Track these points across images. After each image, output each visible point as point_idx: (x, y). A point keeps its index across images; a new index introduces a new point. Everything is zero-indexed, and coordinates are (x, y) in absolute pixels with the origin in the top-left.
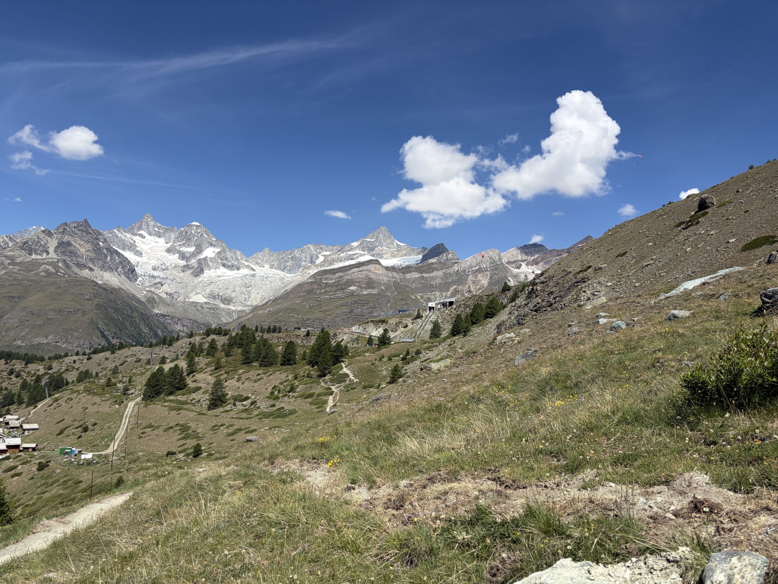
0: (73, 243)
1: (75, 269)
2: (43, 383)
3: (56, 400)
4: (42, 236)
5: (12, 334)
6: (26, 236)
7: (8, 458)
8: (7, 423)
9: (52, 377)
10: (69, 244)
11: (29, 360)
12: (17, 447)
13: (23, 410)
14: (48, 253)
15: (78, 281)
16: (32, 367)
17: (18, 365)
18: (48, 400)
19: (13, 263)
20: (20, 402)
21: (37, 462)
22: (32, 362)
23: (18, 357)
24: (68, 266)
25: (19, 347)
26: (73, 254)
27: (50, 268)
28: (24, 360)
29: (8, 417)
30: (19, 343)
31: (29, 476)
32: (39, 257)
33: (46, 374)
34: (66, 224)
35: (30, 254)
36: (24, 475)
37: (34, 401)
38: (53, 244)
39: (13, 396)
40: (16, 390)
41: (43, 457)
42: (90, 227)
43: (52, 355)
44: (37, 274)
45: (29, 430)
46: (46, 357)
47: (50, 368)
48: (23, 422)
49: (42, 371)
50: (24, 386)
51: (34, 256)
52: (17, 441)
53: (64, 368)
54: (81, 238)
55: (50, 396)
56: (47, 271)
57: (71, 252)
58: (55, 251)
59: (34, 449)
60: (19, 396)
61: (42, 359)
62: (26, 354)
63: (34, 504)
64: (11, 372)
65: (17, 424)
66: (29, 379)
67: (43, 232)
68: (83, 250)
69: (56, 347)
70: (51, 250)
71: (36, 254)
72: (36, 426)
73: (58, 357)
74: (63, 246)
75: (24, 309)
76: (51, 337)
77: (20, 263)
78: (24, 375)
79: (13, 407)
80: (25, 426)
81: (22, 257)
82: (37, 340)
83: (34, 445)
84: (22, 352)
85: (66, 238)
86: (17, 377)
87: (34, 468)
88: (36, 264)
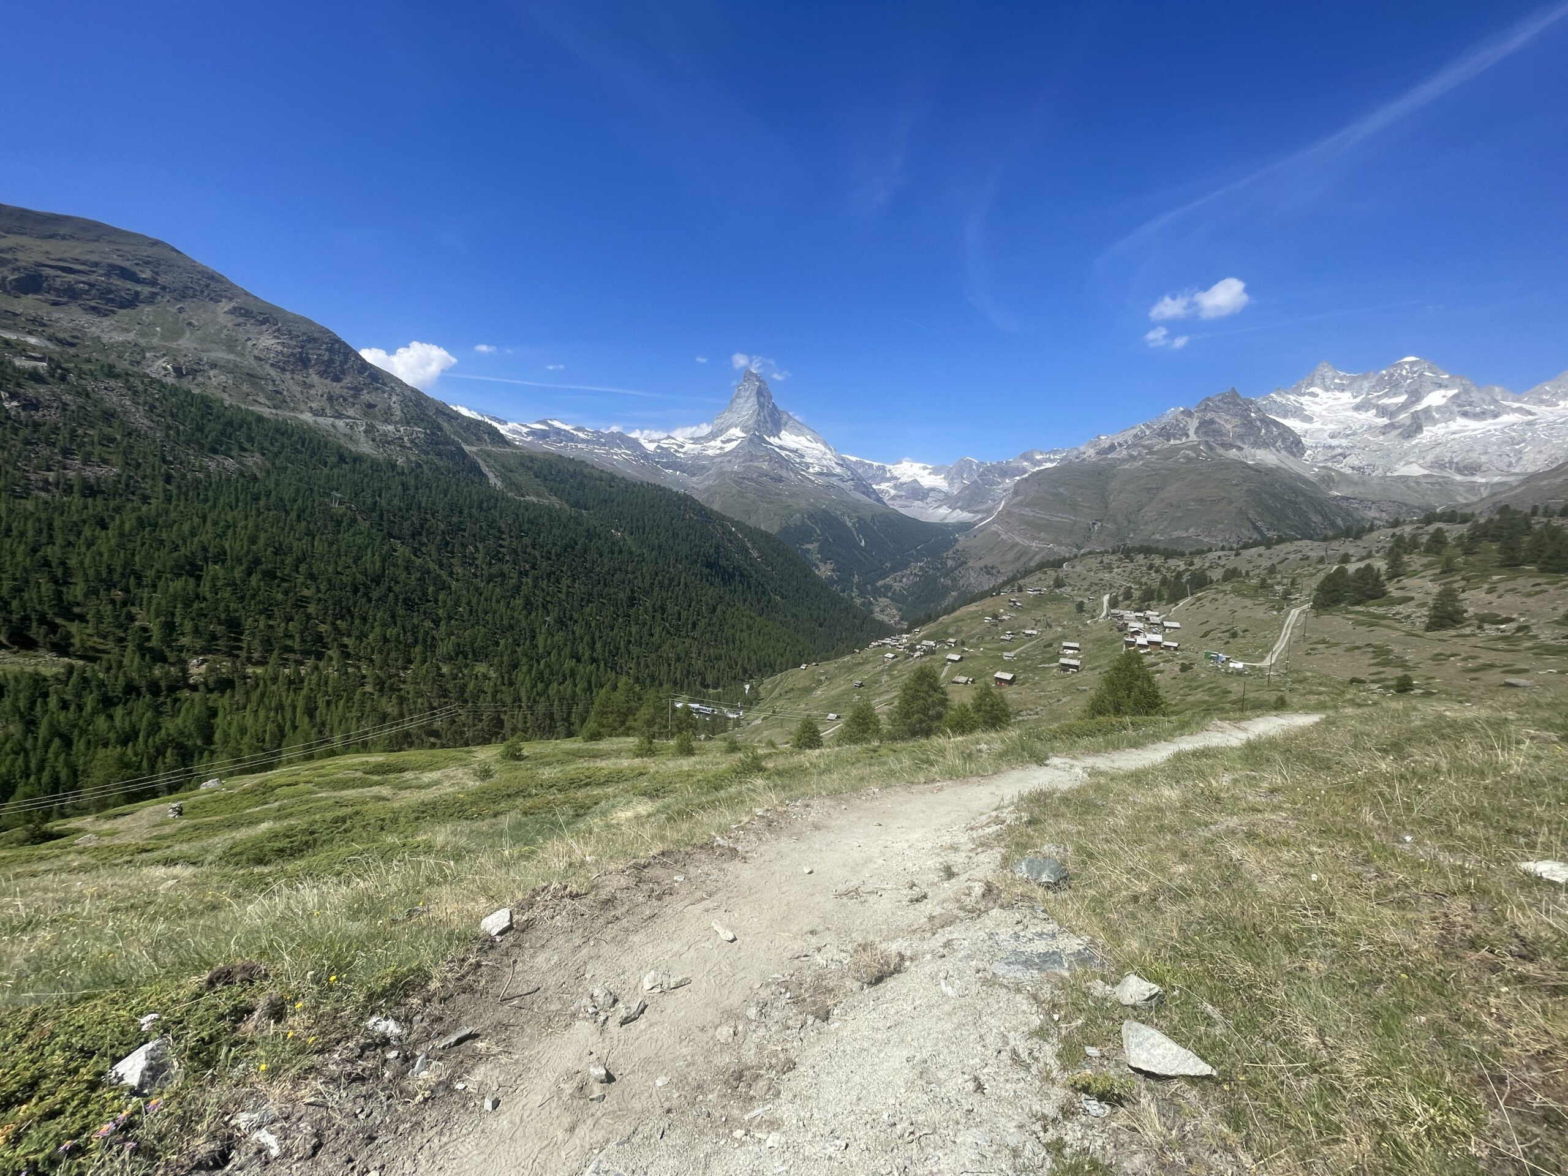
0: (1217, 420)
1: (1220, 450)
2: (1184, 580)
3: (1199, 599)
4: (1180, 418)
5: (1150, 527)
6: (1164, 420)
7: (1149, 654)
8: (1148, 619)
9: (1193, 574)
10: (1212, 422)
11: (1168, 555)
12: (1158, 643)
13: (1163, 606)
14: (1187, 436)
15: (1222, 464)
16: (1172, 563)
17: (1158, 561)
18: (1189, 599)
19: (1151, 453)
20: (1160, 599)
21: (1180, 662)
22: (1172, 558)
23: (1157, 551)
24: (1211, 448)
25: (1158, 541)
26: (1218, 432)
27: (1189, 452)
28: (1163, 554)
29: (1148, 612)
30: (1158, 536)
31: (1172, 676)
32: (1178, 442)
33: (1187, 570)
34: (1208, 399)
35: (1169, 440)
36: (1166, 674)
37: (1174, 599)
38: (1193, 424)
39: (1153, 591)
40: (1156, 585)
41: (1185, 658)
42: (1238, 396)
43: (1193, 550)
44: (1177, 461)
45: (1170, 628)
46: (1187, 552)
47: (1192, 564)
48: (1164, 619)
49: (1182, 567)
50: (1164, 582)
51: (1172, 442)
52: (1158, 638)
53: (1207, 565)
54: (1227, 412)
55: (1192, 594)
56: (1186, 457)
57: (1214, 431)
58: (1196, 433)
59: (1176, 649)
60: (1159, 591)
61: (1183, 554)
62: (1165, 549)
63: (1176, 705)
64: (1150, 567)
65: (1157, 620)
66: (1168, 575)
67: (1182, 412)
68: (1229, 427)
69: (1197, 541)
70: (1191, 432)
71: (1175, 439)
72: (1177, 625)
73: (1200, 552)
74: (1206, 426)
75: (1163, 500)
76: (1192, 530)
77: (1158, 451)
78: (1164, 571)
79: (1154, 603)
80: (1166, 624)
81: (1160, 444)
82: (1176, 534)
83: (1176, 645)
84: (1161, 546)
85: (1209, 415)
86: (1156, 572)
87: (1177, 669)
88: (1176, 450)
